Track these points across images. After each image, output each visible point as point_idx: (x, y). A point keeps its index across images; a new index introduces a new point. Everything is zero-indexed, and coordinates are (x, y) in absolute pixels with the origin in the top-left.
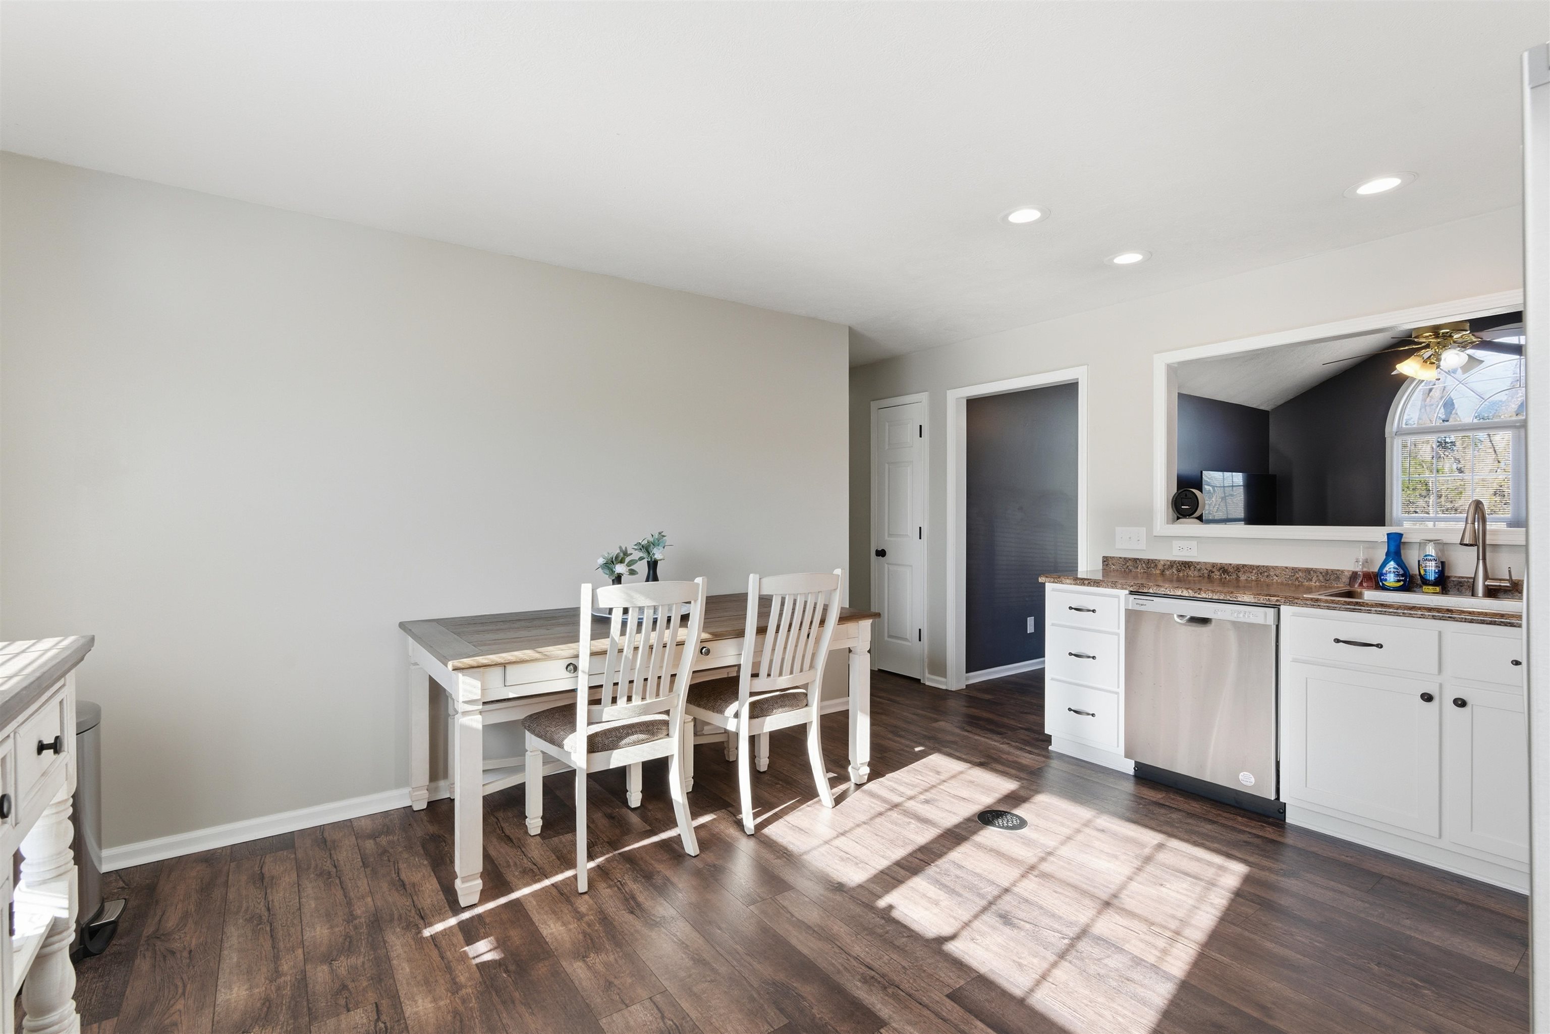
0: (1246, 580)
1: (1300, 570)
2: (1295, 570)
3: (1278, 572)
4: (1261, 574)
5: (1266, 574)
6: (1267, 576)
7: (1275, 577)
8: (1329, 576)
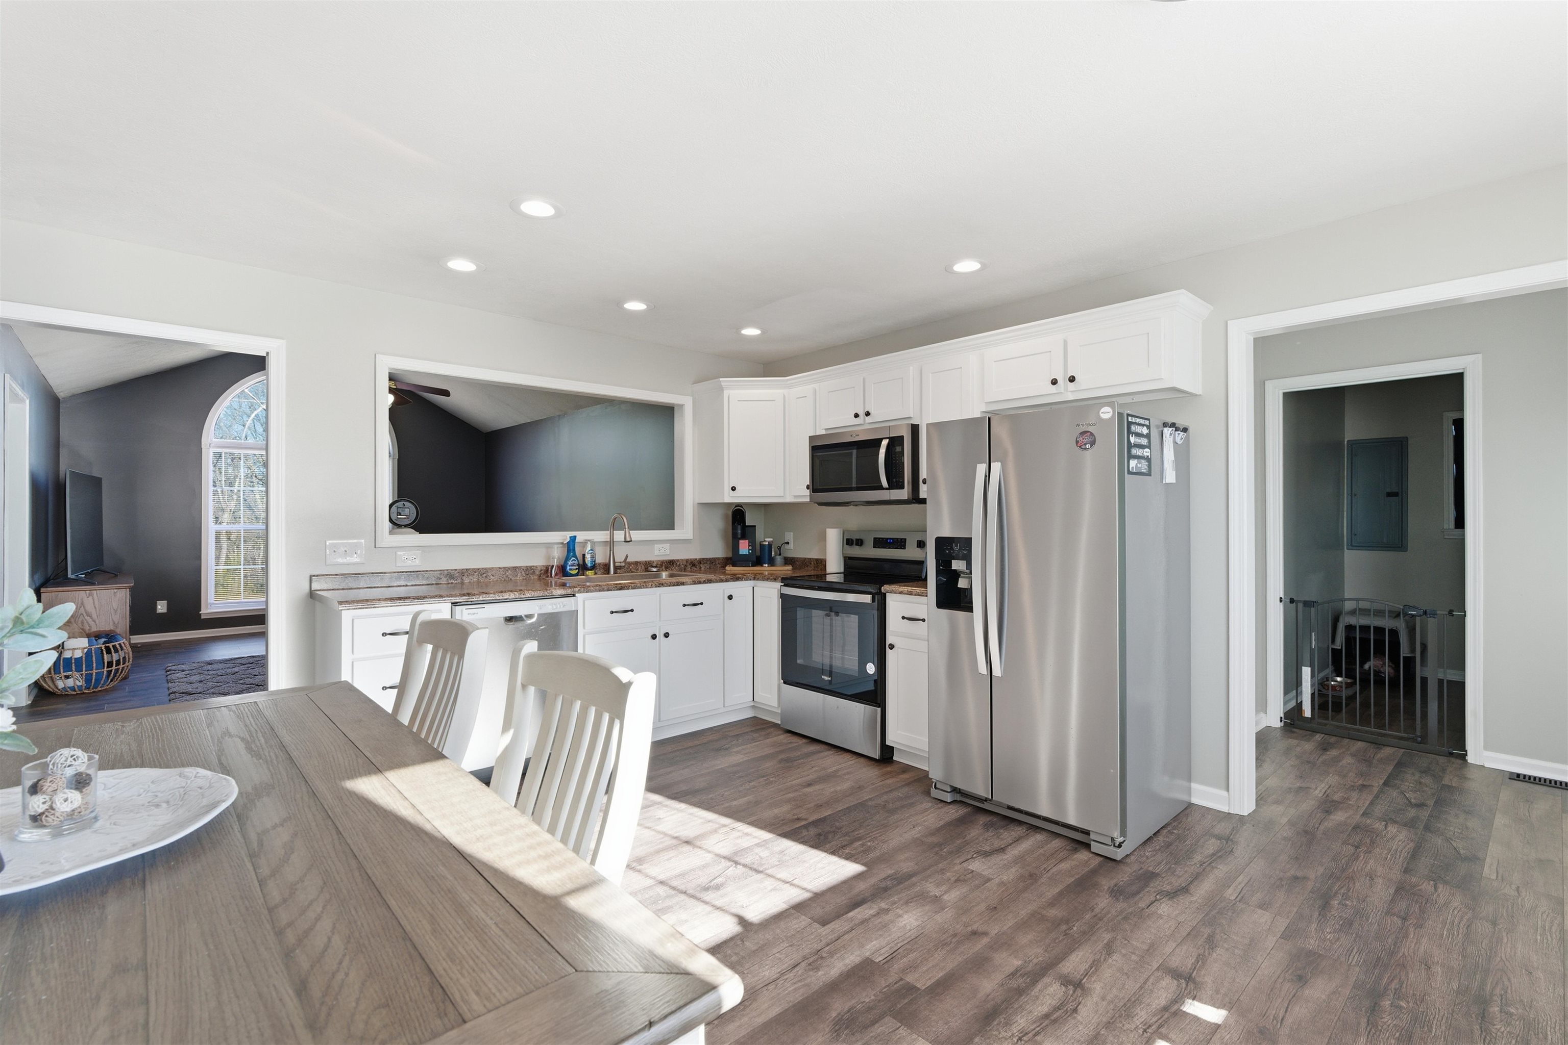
0: (470, 582)
1: (509, 568)
2: (506, 569)
3: (493, 573)
4: (481, 575)
5: (484, 575)
6: (486, 576)
7: (492, 577)
8: (529, 570)
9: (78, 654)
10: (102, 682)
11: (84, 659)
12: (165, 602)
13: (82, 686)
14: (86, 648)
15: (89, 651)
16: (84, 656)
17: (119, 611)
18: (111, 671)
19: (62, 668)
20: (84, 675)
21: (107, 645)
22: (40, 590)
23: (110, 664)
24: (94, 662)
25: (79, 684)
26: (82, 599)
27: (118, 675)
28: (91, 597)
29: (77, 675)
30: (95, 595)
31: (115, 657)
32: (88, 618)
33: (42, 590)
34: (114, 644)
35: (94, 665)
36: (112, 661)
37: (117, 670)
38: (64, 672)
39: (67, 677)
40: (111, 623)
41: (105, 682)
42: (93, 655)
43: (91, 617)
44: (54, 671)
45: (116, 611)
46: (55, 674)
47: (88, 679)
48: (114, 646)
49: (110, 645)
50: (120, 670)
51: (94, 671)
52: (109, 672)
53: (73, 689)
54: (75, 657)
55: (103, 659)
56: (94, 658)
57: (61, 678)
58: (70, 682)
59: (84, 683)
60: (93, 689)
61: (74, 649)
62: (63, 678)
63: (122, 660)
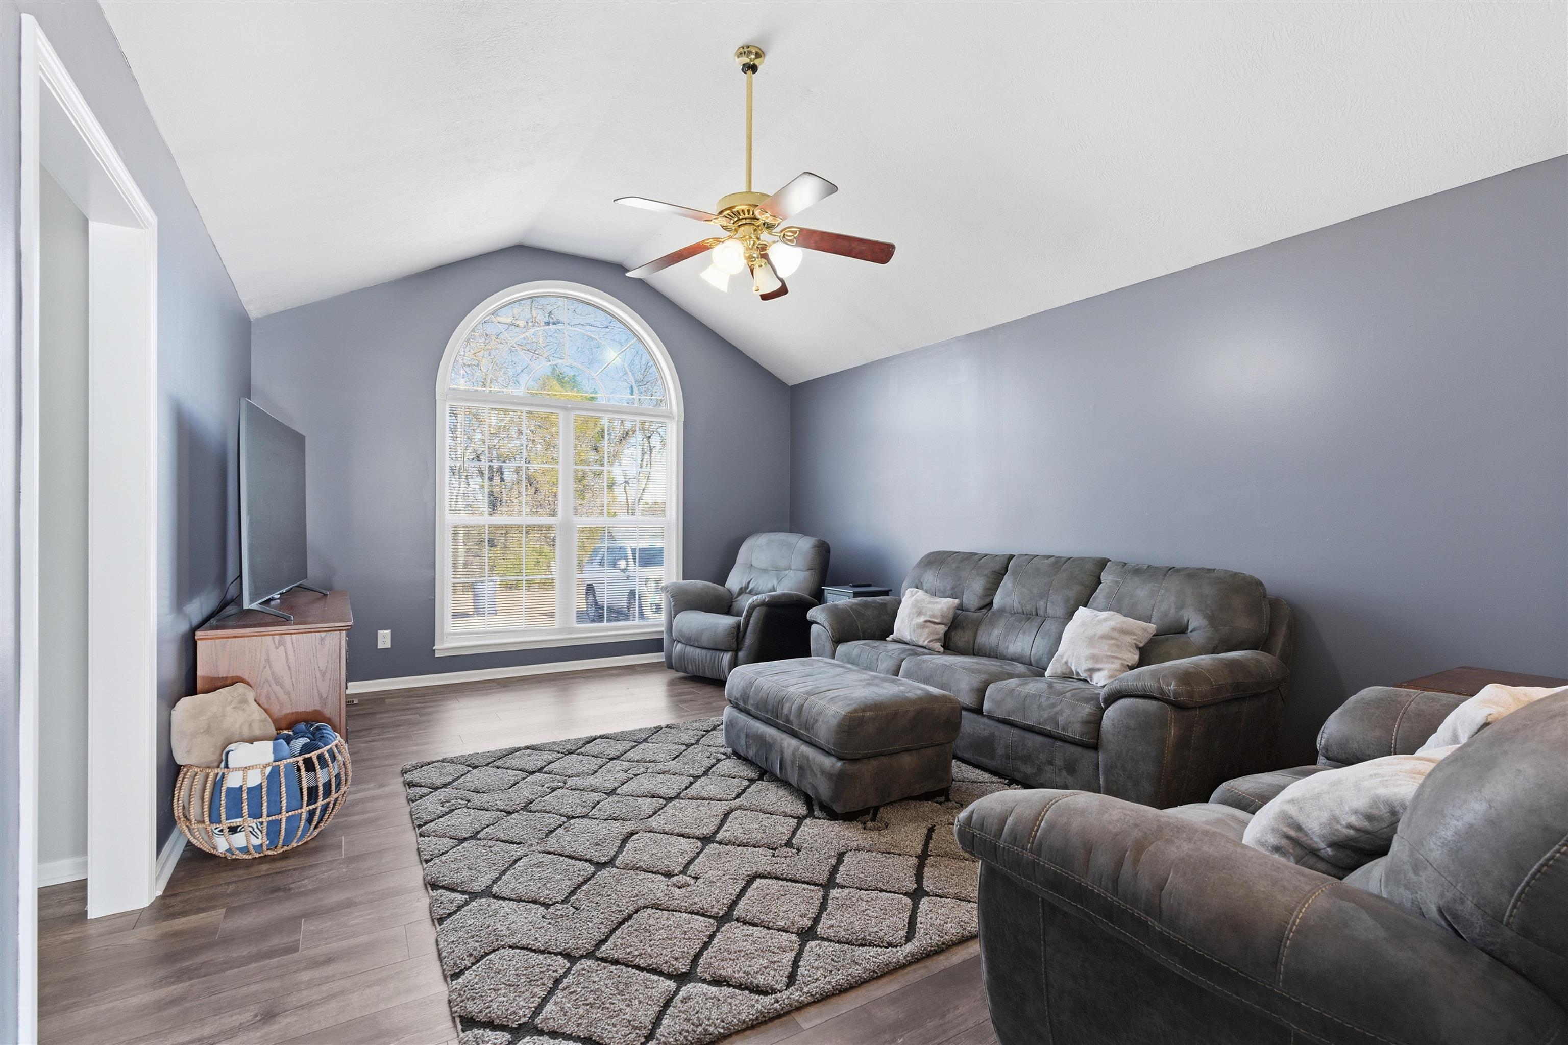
9: (255, 779)
10: (299, 833)
11: (264, 790)
12: (388, 632)
13: (261, 845)
14: (269, 765)
15: (275, 772)
16: (265, 785)
17: (328, 675)
18: (315, 809)
19: (223, 810)
20: (265, 824)
21: (307, 756)
22: (194, 635)
23: (313, 793)
24: (284, 795)
25: (256, 842)
26: (268, 651)
27: (326, 817)
28: (282, 648)
29: (253, 823)
30: (289, 645)
31: (322, 776)
32: (277, 688)
33: (199, 634)
34: (319, 751)
35: (284, 804)
36: (317, 787)
37: (325, 808)
38: (227, 819)
39: (233, 830)
40: (317, 698)
41: (305, 832)
42: (283, 780)
43: (282, 686)
44: (210, 816)
45: (323, 674)
46: (211, 822)
47: (273, 830)
48: (320, 757)
49: (314, 755)
50: (331, 805)
51: (284, 816)
52: (312, 813)
53: (245, 850)
54: (249, 786)
55: (300, 782)
56: (283, 789)
57: (221, 831)
58: (239, 840)
59: (265, 838)
60: (283, 846)
61: (246, 769)
62: (226, 830)
63: (333, 780)
